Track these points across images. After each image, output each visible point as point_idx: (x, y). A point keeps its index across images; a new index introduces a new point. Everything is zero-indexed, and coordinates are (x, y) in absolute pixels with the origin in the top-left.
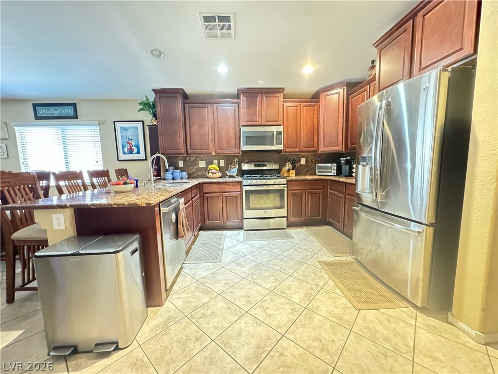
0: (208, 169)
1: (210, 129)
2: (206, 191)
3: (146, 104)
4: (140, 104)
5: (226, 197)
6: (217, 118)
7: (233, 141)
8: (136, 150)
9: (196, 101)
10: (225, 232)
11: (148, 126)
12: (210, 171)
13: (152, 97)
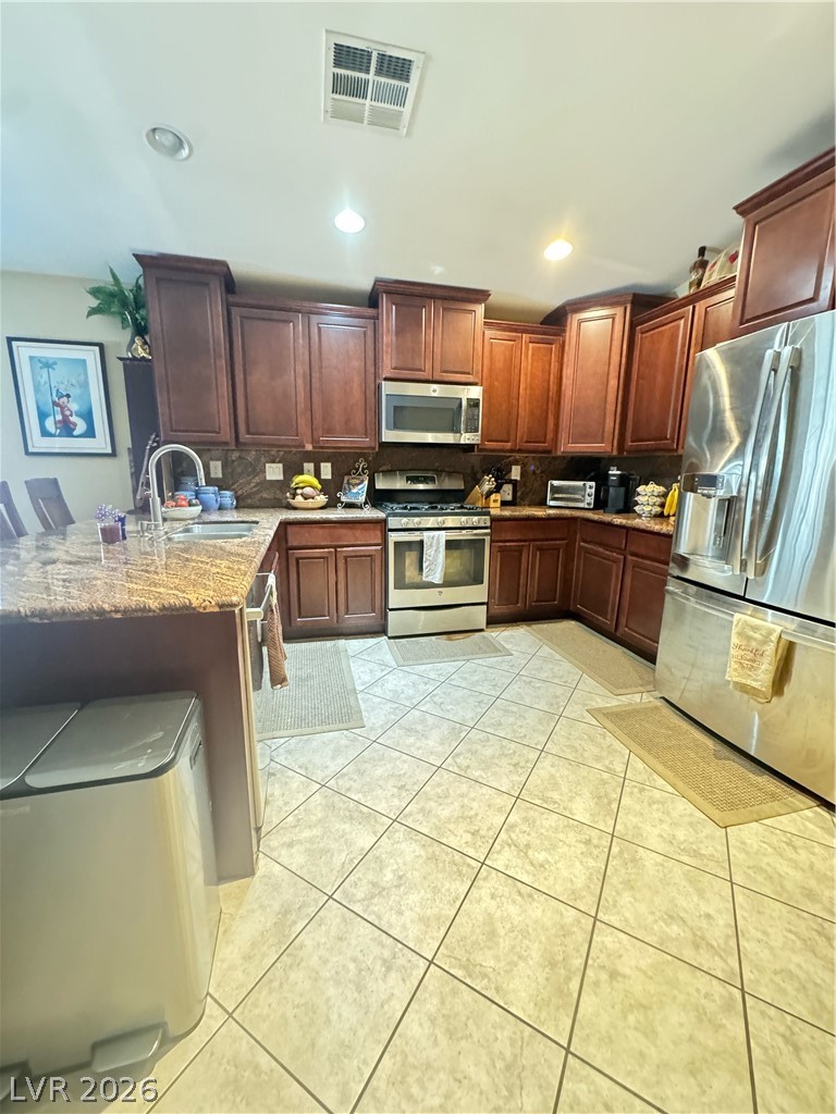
0: (293, 485)
1: (300, 382)
2: (295, 544)
3: (112, 295)
4: (95, 292)
5: (346, 558)
6: (320, 352)
7: (359, 418)
8: (81, 426)
9: (263, 303)
10: (342, 643)
11: (121, 359)
12: (299, 491)
13: (131, 275)
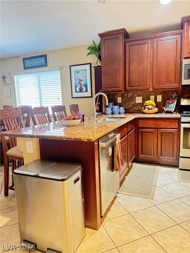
0: (145, 105)
1: (149, 65)
2: (141, 126)
3: (93, 48)
4: (89, 48)
5: (162, 133)
6: (157, 53)
7: (172, 75)
8: (84, 89)
9: (137, 39)
10: (158, 167)
11: (94, 67)
12: (146, 107)
13: (98, 40)
